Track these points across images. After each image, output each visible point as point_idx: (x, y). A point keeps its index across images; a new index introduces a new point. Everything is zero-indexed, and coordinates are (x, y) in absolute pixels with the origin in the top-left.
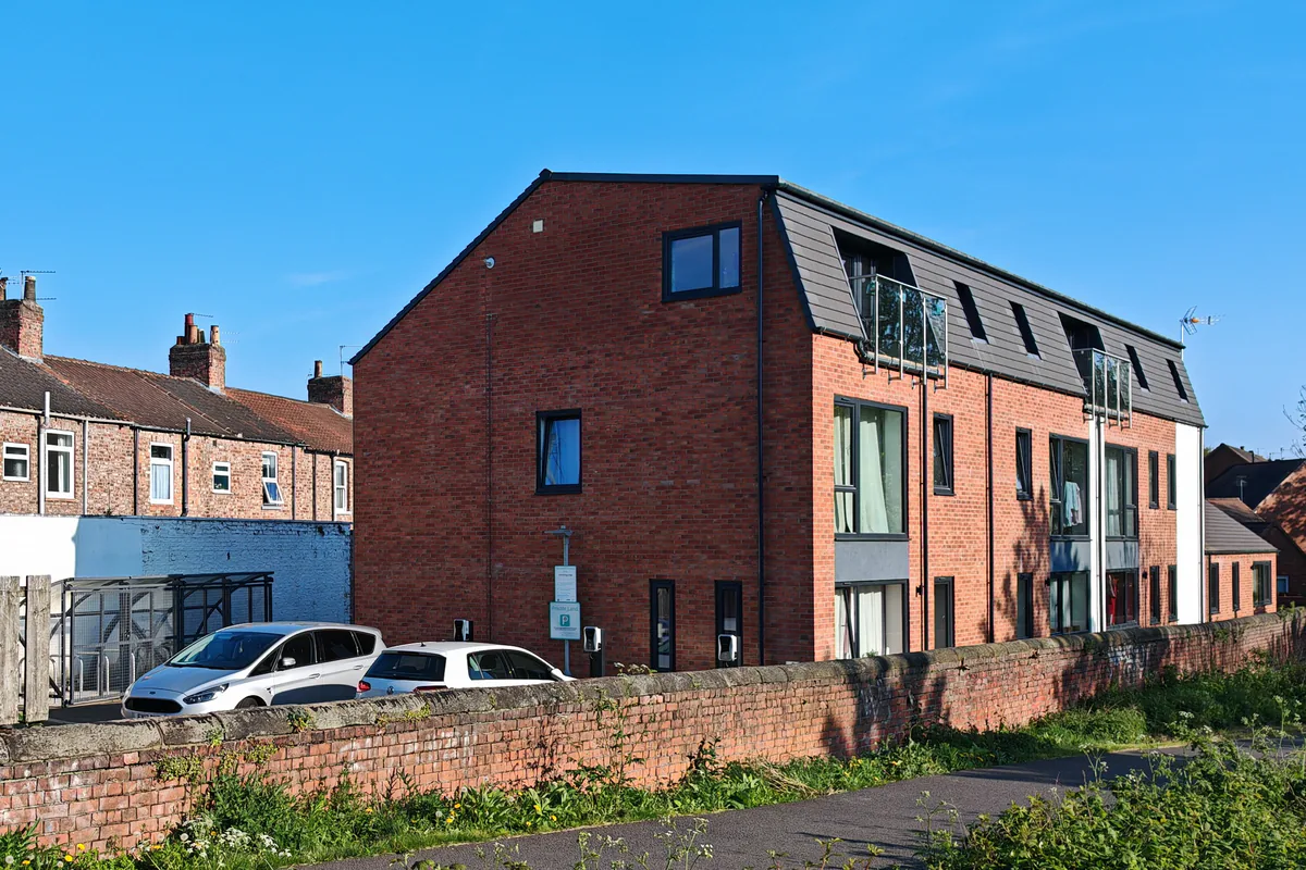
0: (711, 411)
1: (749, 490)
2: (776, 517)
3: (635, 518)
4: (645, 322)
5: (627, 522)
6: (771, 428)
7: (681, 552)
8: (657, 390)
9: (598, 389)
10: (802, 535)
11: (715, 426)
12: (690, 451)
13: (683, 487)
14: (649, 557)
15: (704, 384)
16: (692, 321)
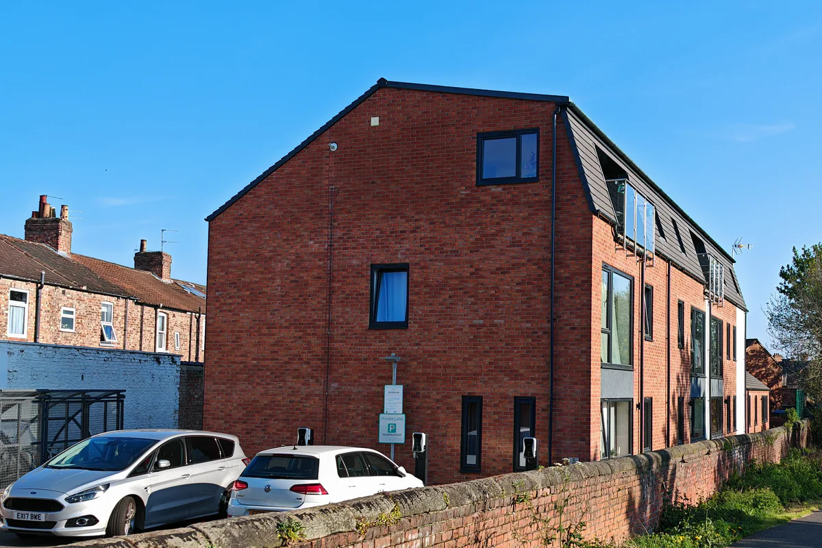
0: (514, 269)
1: (543, 329)
2: (563, 349)
3: (452, 348)
4: (462, 199)
5: (445, 352)
6: (561, 283)
7: (487, 375)
8: (471, 252)
9: (423, 248)
10: (582, 363)
11: (517, 280)
12: (498, 299)
13: (491, 326)
14: (462, 379)
15: (509, 248)
16: (500, 201)
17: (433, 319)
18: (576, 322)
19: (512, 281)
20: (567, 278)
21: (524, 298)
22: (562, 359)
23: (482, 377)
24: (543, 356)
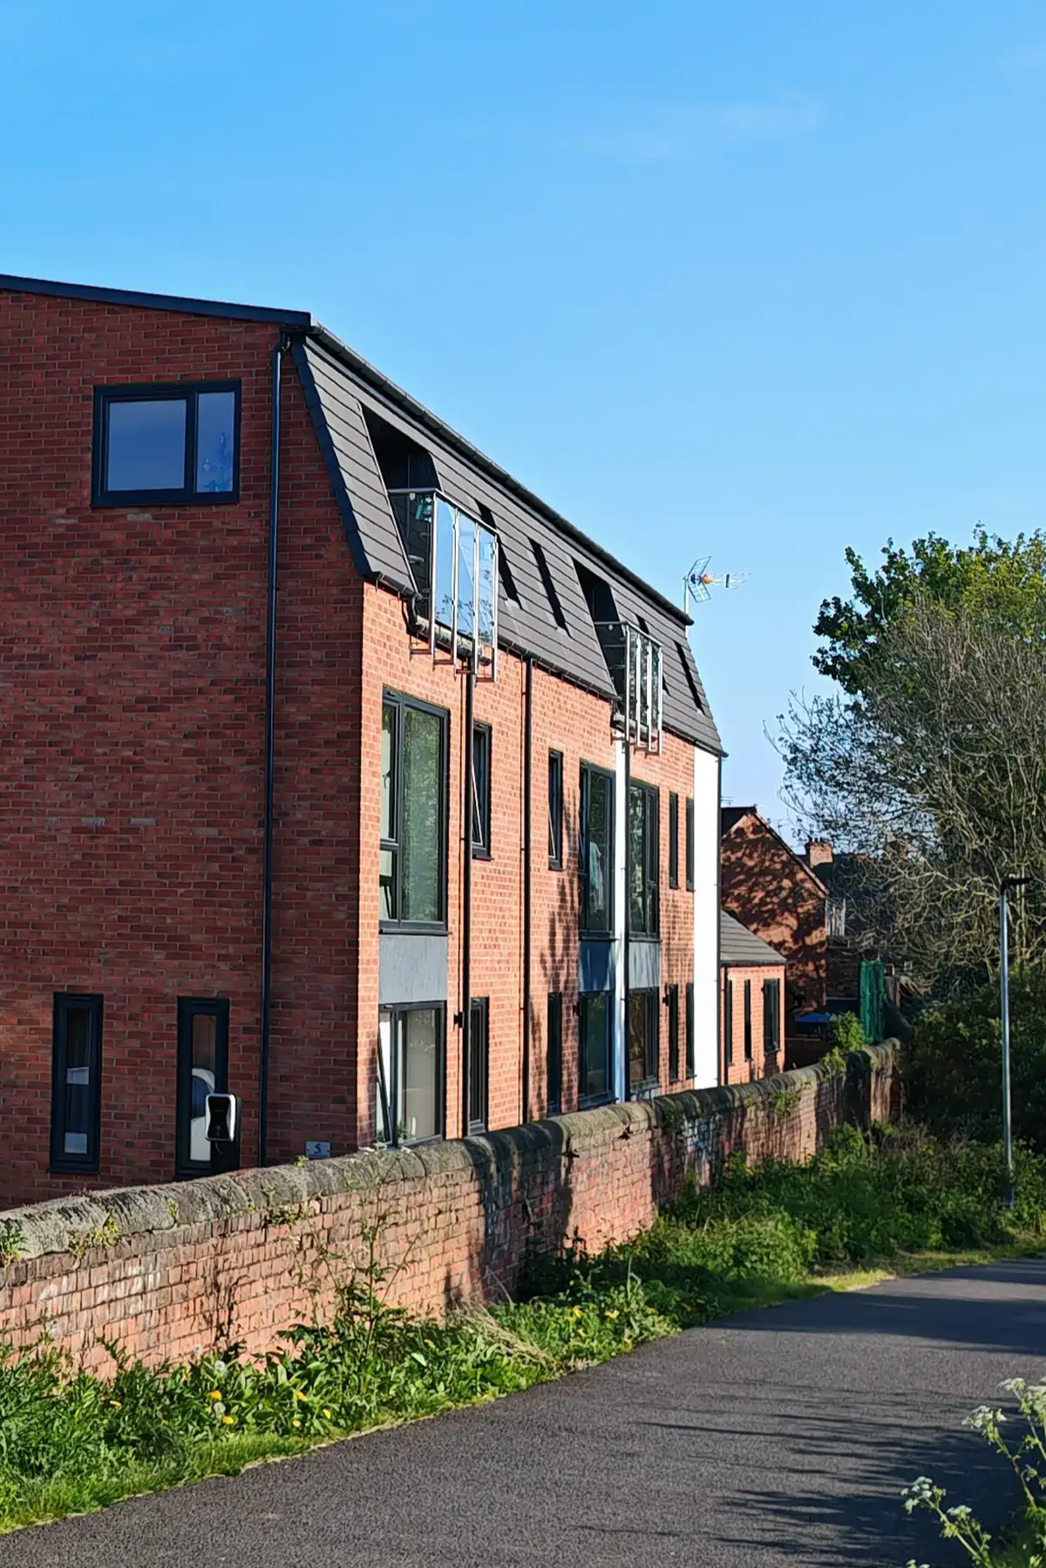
0: (179, 700)
1: (244, 841)
2: (294, 890)
3: (31, 881)
4: (58, 537)
5: (14, 889)
6: (287, 736)
7: (117, 945)
8: (78, 658)
10: (338, 923)
11: (188, 727)
12: (139, 768)
13: (123, 831)
14: (56, 952)
15: (167, 653)
16: (149, 544)
18: (325, 827)
19: (174, 728)
20: (302, 725)
21: (202, 770)
22: (291, 911)
23: (101, 950)
24: (246, 906)
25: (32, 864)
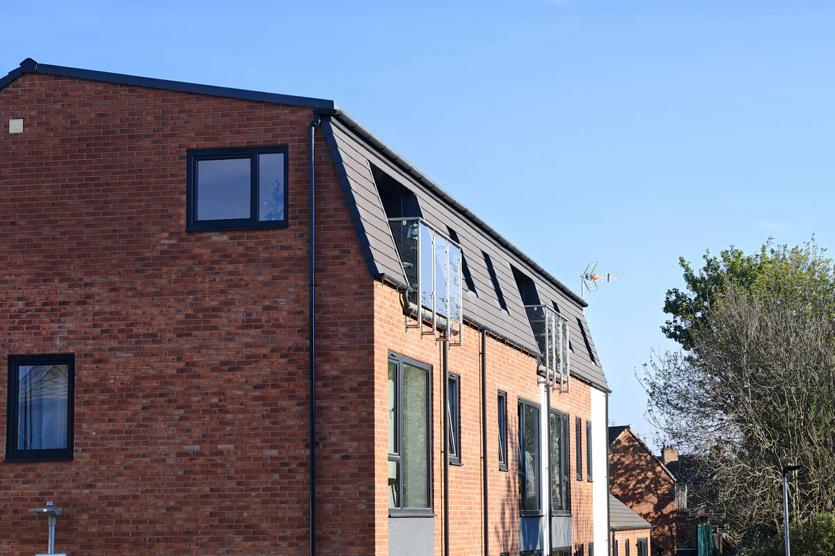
0: (250, 363)
1: (296, 458)
2: (331, 490)
3: (147, 491)
4: (163, 252)
5: (136, 497)
6: (324, 385)
7: (209, 533)
8: (179, 336)
9: (98, 330)
10: (361, 512)
11: (256, 381)
12: (223, 411)
13: (213, 454)
14: (166, 540)
15: (241, 331)
16: (226, 256)
17: (116, 444)
18: (351, 447)
19: (246, 382)
20: (335, 378)
21: (267, 410)
22: (329, 505)
23: (198, 537)
24: (298, 502)
25: (149, 479)
